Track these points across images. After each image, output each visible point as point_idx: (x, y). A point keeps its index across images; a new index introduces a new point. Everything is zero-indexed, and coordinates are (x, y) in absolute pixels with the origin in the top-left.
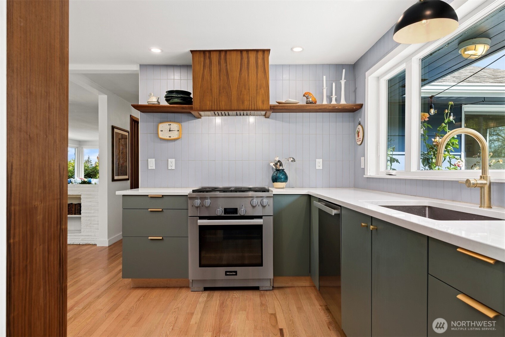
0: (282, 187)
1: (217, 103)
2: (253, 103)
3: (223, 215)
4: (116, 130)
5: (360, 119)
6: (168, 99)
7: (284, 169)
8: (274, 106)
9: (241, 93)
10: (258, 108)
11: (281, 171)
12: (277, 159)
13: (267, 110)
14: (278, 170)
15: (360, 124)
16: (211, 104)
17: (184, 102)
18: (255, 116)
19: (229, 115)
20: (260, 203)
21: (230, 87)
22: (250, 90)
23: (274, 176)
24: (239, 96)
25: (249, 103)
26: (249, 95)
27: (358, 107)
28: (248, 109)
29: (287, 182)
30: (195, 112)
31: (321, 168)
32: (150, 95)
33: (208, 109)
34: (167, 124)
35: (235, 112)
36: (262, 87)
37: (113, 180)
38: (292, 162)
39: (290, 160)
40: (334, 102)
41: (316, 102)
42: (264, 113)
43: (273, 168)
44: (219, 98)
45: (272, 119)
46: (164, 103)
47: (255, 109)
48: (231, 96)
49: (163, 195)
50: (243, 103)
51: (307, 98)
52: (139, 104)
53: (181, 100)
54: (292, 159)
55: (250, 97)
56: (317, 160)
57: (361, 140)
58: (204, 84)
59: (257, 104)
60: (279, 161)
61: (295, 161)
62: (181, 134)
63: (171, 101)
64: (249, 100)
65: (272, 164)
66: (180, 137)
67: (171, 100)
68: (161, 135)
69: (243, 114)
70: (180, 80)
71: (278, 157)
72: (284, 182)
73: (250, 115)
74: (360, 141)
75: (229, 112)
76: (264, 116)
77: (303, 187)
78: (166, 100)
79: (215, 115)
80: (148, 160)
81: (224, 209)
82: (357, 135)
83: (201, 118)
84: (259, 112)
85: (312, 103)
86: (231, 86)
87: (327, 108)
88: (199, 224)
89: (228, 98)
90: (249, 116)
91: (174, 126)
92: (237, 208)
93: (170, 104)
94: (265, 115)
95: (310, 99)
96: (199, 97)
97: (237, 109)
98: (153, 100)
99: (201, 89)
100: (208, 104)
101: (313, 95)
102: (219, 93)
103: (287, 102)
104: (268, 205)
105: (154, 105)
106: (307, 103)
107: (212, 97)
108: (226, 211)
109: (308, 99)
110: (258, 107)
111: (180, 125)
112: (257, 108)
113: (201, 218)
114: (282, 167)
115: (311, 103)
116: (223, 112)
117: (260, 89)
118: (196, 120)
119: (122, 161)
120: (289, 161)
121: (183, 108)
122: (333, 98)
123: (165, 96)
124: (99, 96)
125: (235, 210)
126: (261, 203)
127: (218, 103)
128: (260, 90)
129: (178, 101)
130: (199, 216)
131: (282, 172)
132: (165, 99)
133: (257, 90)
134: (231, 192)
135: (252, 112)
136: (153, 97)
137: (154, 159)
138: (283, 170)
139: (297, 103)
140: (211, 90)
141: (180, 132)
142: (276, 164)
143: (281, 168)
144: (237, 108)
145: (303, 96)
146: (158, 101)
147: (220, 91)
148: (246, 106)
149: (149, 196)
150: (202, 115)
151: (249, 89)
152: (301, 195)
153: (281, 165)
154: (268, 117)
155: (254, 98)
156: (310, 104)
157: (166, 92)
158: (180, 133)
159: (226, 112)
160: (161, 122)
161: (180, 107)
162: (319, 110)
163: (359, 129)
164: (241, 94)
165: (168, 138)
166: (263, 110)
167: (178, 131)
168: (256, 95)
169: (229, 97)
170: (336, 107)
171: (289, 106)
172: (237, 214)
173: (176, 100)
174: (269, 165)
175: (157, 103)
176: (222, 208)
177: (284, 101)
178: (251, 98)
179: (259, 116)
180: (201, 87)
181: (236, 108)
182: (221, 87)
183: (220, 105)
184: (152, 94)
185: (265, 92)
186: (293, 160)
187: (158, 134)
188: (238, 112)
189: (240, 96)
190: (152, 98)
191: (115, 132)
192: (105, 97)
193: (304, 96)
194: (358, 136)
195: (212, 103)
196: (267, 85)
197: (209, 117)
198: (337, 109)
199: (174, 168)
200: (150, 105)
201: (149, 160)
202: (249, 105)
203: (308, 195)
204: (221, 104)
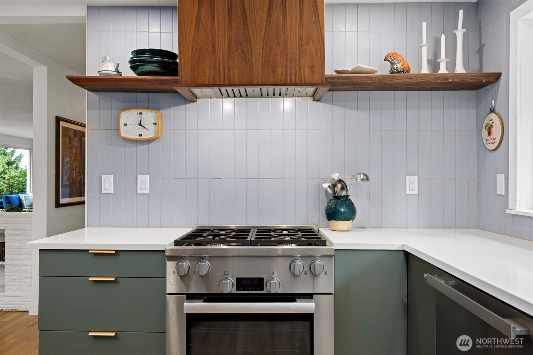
0: (346, 229)
1: (224, 72)
2: (293, 71)
3: (235, 291)
4: (62, 124)
5: (493, 102)
6: (135, 64)
7: (349, 196)
8: (332, 78)
9: (270, 52)
10: (303, 80)
11: (344, 199)
12: (336, 176)
13: (320, 84)
14: (337, 197)
15: (492, 111)
16: (212, 73)
17: (163, 70)
18: (294, 98)
19: (247, 95)
20: (308, 268)
21: (249, 41)
22: (288, 46)
23: (331, 209)
24: (266, 58)
25: (286, 71)
26: (286, 56)
27: (491, 79)
28: (283, 83)
29: (354, 219)
30: (183, 88)
31: (416, 192)
32: (104, 60)
33: (207, 83)
34: (136, 111)
35: (257, 89)
36: (311, 40)
37: (58, 205)
38: (363, 181)
39: (359, 179)
40: (443, 70)
41: (409, 70)
42: (311, 90)
43: (327, 192)
44: (228, 62)
45: (326, 102)
46: (128, 73)
47: (298, 83)
48: (252, 59)
49: (116, 251)
50: (274, 71)
51: (392, 64)
52: (87, 75)
53: (158, 67)
54: (362, 176)
55: (287, 60)
56: (408, 178)
57: (498, 141)
58: (200, 35)
59: (301, 74)
60: (340, 181)
61: (368, 180)
62: (160, 131)
63: (140, 69)
64: (286, 66)
65: (326, 185)
66: (159, 135)
67: (140, 67)
68: (125, 132)
69: (273, 95)
70: (159, 33)
71: (337, 172)
72: (350, 220)
73: (287, 95)
74: (495, 142)
75: (247, 89)
76: (312, 98)
77: (381, 228)
78: (131, 67)
79: (222, 95)
80: (101, 178)
81: (237, 278)
82: (485, 133)
83: (196, 101)
84: (303, 89)
85: (402, 72)
86: (252, 39)
87: (432, 81)
88: (186, 311)
89: (246, 62)
90: (283, 97)
91: (149, 116)
92: (263, 279)
93: (139, 74)
94: (313, 96)
95: (399, 66)
96: (190, 60)
97: (263, 83)
98: (109, 68)
99: (195, 45)
100: (208, 73)
101: (403, 57)
102: (229, 52)
103: (357, 70)
104: (323, 272)
105: (108, 77)
106: (391, 73)
107: (215, 60)
108: (241, 283)
109: (395, 64)
110: (303, 78)
111: (159, 114)
112: (301, 80)
113: (191, 297)
114: (347, 191)
115: (400, 72)
116: (236, 89)
117: (307, 44)
118: (187, 105)
119: (75, 173)
120: (356, 179)
121: (162, 82)
122: (441, 64)
123: (129, 60)
124: (35, 68)
125: (259, 283)
126: (310, 268)
127: (226, 71)
128: (307, 46)
129: (152, 70)
130: (186, 292)
131: (345, 201)
132: (130, 65)
133: (300, 46)
134: (251, 245)
135: (291, 89)
136: (109, 63)
137: (112, 175)
138: (347, 197)
139: (374, 73)
140: (213, 46)
141: (158, 126)
142: (334, 186)
143: (344, 193)
144: (263, 81)
145: (385, 61)
146: (117, 69)
147: (230, 48)
148: (280, 76)
149: (90, 252)
150: (198, 96)
151: (286, 45)
152: (389, 252)
153: (344, 188)
154: (319, 100)
155: (295, 61)
156: (398, 74)
157: (133, 53)
158: (158, 129)
159: (242, 89)
160: (124, 109)
161: (157, 80)
162: (414, 87)
163: (490, 120)
164: (269, 55)
165: (137, 137)
166: (311, 85)
167: (156, 124)
168: (300, 56)
169: (247, 60)
170: (448, 79)
171: (361, 78)
172: (263, 290)
173: (149, 68)
174: (320, 186)
175: (116, 73)
176: (232, 277)
177: (350, 69)
178: (289, 61)
179: (302, 97)
180: (195, 41)
181: (260, 80)
182: (233, 42)
183: (230, 76)
184: (108, 57)
185: (316, 52)
186: (365, 177)
187: (118, 129)
188: (264, 89)
189: (269, 58)
190: (106, 64)
191: (62, 127)
192: (44, 69)
193: (386, 59)
194: (489, 134)
195: (214, 71)
196: (320, 37)
197: (211, 99)
198: (450, 83)
199: (147, 191)
200: (102, 77)
201: (103, 177)
202: (286, 75)
203: (404, 251)
204: (232, 73)
